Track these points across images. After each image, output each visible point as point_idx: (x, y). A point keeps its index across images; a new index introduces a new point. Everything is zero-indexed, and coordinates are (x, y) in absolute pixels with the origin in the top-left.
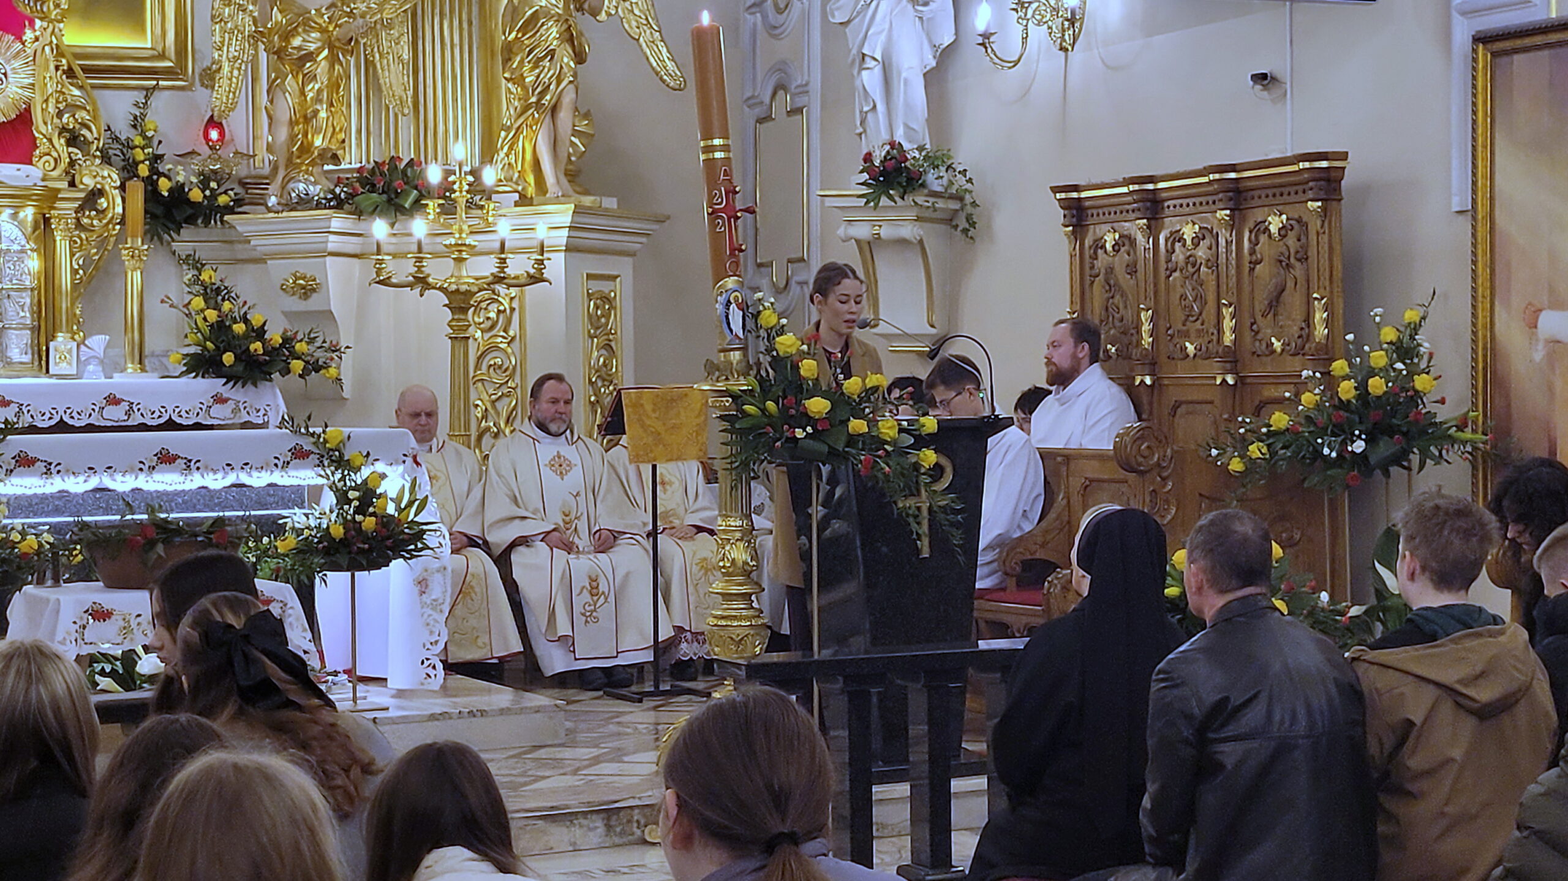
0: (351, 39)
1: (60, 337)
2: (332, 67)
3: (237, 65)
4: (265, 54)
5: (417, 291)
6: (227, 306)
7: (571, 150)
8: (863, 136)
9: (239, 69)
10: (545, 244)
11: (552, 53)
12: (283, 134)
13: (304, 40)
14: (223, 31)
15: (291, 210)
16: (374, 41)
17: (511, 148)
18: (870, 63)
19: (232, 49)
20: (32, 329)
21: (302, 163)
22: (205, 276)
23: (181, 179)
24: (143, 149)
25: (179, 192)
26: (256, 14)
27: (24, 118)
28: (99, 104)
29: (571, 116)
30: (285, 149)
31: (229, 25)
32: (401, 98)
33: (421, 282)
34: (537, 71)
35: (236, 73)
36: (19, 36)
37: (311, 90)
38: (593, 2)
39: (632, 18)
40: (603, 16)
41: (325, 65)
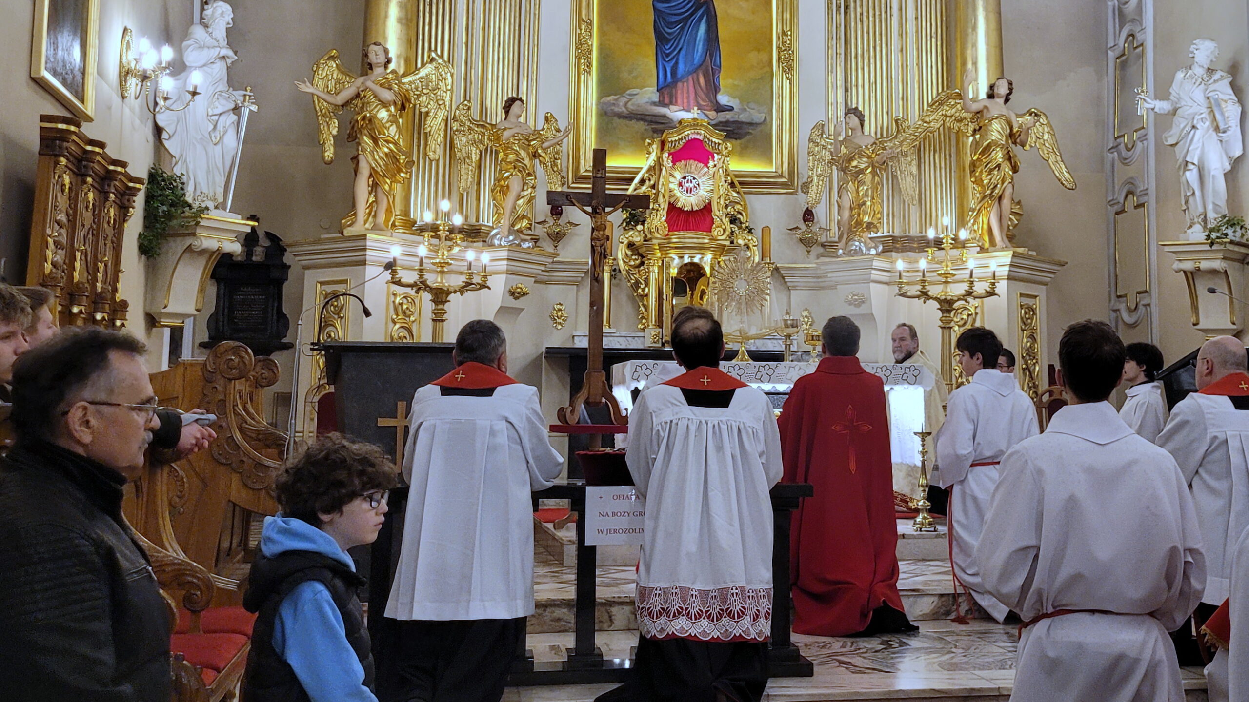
0: (885, 162)
2: (874, 177)
3: (821, 178)
4: (836, 171)
5: (921, 300)
7: (1010, 223)
8: (1187, 211)
9: (822, 181)
10: (997, 274)
11: (999, 166)
12: (846, 214)
13: (859, 162)
14: (814, 160)
16: (897, 164)
17: (975, 221)
18: (1190, 166)
19: (819, 170)
21: (857, 231)
26: (832, 150)
27: (707, 208)
28: (747, 202)
29: (1010, 204)
30: (847, 223)
31: (818, 157)
32: (912, 195)
33: (925, 295)
34: (990, 177)
35: (821, 183)
36: (706, 164)
37: (862, 189)
38: (1023, 137)
39: (1044, 147)
40: (1027, 147)
41: (869, 177)
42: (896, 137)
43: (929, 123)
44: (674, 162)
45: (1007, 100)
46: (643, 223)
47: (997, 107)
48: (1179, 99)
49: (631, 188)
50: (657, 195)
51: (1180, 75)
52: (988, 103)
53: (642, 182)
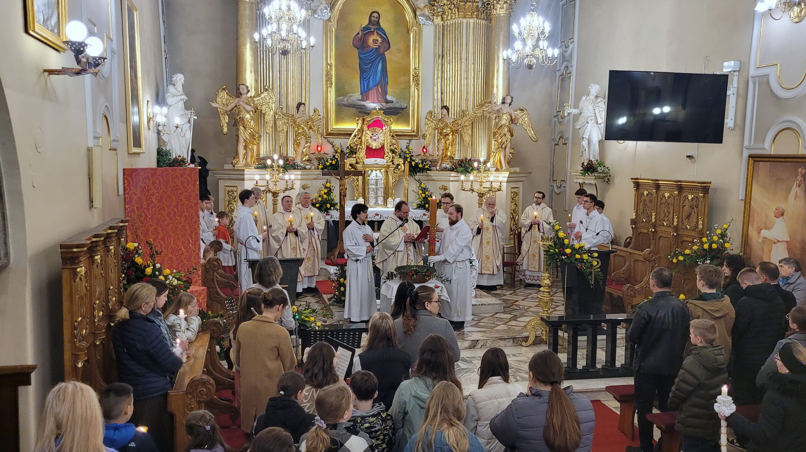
0: (458, 130)
1: (390, 198)
2: (453, 136)
4: (437, 133)
5: (471, 192)
6: (427, 193)
7: (509, 157)
8: (582, 157)
9: (431, 136)
10: (502, 181)
11: (505, 134)
12: (441, 152)
13: (446, 130)
15: (443, 171)
16: (463, 130)
17: (494, 158)
18: (585, 139)
20: (384, 197)
21: (445, 159)
22: (422, 186)
23: (417, 162)
24: (409, 154)
25: (417, 164)
26: (435, 123)
27: (383, 147)
28: (399, 144)
29: (509, 150)
30: (441, 155)
31: (429, 126)
32: (468, 143)
33: (473, 190)
34: (501, 139)
36: (382, 128)
37: (448, 142)
38: (516, 121)
39: (525, 124)
40: (518, 124)
41: (451, 136)
42: (462, 118)
43: (477, 114)
44: (368, 128)
45: (510, 104)
46: (356, 154)
47: (506, 108)
48: (583, 108)
49: (351, 138)
50: (361, 142)
51: (584, 98)
52: (502, 106)
53: (355, 136)
